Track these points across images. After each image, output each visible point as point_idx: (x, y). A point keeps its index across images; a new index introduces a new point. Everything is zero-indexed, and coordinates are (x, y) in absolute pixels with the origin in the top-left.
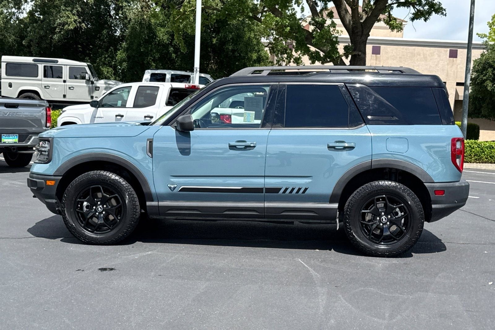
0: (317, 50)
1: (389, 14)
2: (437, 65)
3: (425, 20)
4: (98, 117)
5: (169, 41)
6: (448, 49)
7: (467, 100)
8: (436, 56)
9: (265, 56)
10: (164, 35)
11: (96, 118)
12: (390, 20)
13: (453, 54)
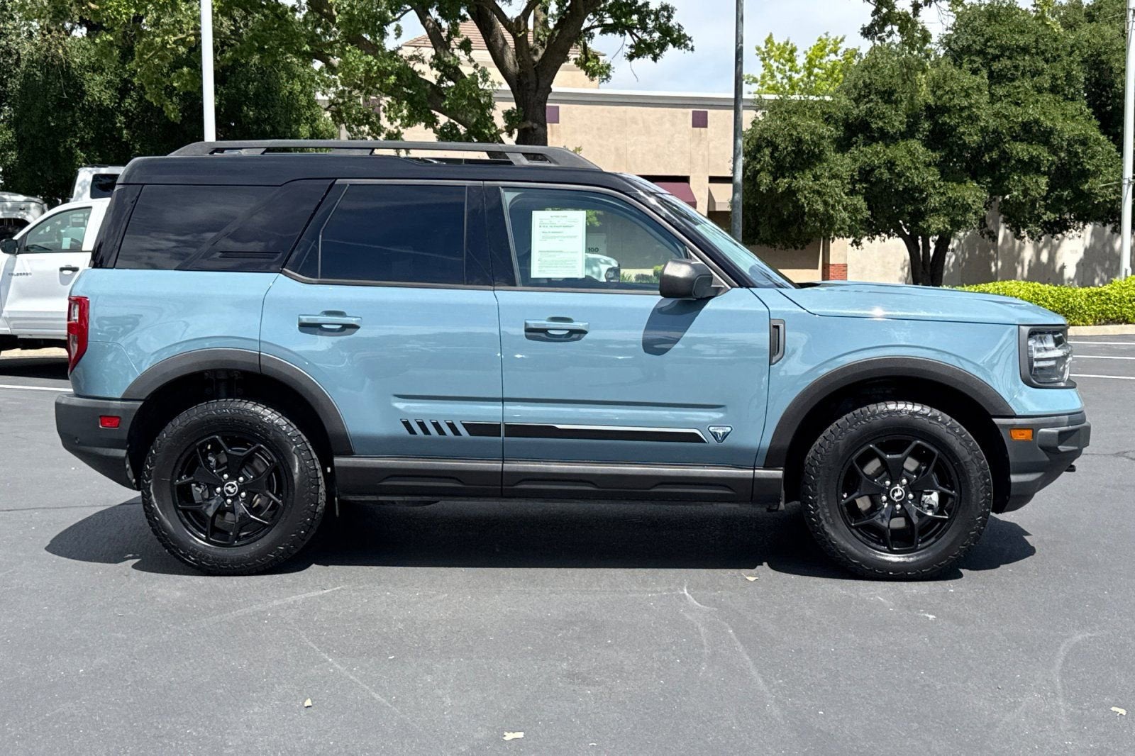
0: (452, 121)
1: (585, 46)
2: (669, 143)
3: (655, 59)
4: (18, 274)
5: (115, 103)
6: (690, 111)
7: (739, 212)
8: (668, 125)
9: (327, 130)
10: (102, 90)
11: (14, 277)
12: (587, 60)
13: (700, 121)
